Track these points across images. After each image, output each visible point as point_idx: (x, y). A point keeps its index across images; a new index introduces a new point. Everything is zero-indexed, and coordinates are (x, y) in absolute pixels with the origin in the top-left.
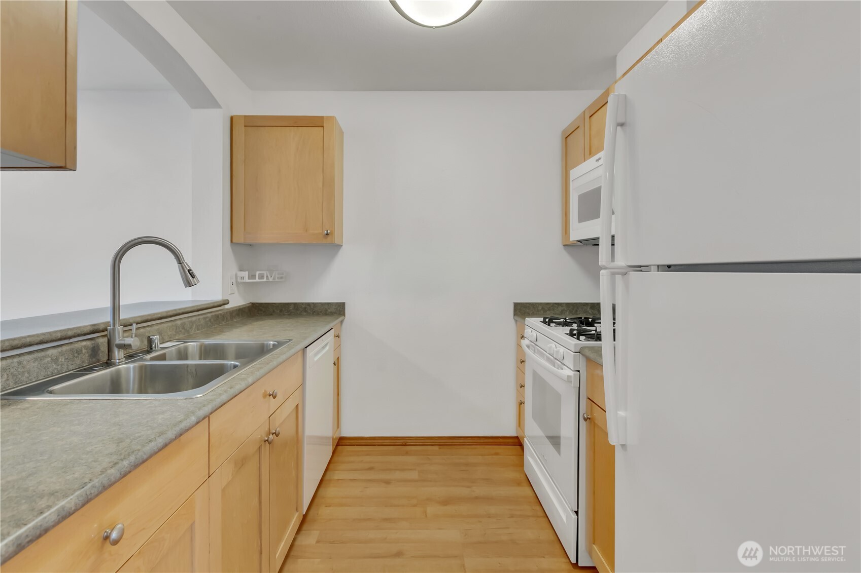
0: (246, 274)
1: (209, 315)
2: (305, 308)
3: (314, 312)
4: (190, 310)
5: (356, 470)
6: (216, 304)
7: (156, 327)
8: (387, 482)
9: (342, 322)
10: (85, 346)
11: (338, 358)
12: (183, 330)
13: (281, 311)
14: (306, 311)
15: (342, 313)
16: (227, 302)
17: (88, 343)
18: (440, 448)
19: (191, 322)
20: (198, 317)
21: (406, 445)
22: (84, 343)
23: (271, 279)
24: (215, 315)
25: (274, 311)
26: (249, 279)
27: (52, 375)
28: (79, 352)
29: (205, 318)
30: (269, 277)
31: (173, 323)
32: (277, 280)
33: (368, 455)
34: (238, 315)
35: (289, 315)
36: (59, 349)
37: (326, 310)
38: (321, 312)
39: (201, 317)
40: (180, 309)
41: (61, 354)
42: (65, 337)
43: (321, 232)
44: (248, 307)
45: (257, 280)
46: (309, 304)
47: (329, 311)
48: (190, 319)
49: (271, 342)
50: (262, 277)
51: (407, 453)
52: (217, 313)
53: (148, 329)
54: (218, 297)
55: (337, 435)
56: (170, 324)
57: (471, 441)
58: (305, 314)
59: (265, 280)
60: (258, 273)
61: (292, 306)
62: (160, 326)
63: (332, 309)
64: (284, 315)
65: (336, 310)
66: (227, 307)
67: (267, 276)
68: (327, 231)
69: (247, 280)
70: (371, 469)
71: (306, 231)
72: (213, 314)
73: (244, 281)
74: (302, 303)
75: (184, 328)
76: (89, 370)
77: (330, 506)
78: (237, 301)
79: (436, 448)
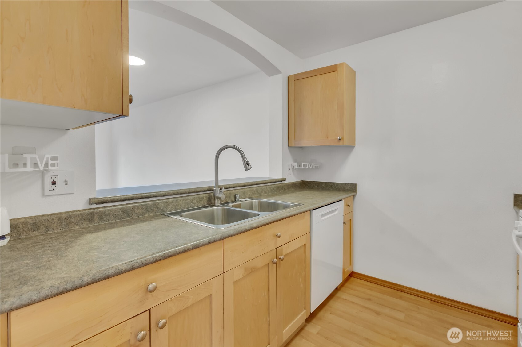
0: (296, 164)
1: (273, 186)
2: (332, 186)
3: (337, 188)
4: (261, 182)
5: (358, 297)
6: (277, 180)
7: (241, 190)
8: (378, 313)
9: (354, 196)
10: (205, 196)
11: (351, 219)
12: (257, 193)
13: (318, 186)
14: (332, 188)
15: (354, 190)
16: (284, 180)
17: (207, 195)
18: (431, 303)
19: (262, 189)
20: (266, 187)
21: (401, 291)
22: (205, 195)
23: (311, 168)
24: (277, 186)
25: (314, 186)
26: (298, 167)
27: (191, 207)
28: (202, 198)
29: (270, 187)
30: (310, 166)
31: (251, 189)
32: (314, 168)
33: (370, 289)
34: (293, 187)
35: (322, 189)
36: (194, 196)
37: (344, 188)
38: (341, 189)
39: (268, 187)
40: (255, 182)
41: (195, 199)
42: (196, 191)
43: (336, 138)
44: (300, 183)
45: (303, 168)
46: (333, 183)
47: (346, 188)
48: (261, 188)
49: (291, 204)
50: (305, 166)
51: (401, 298)
52: (278, 185)
53: (237, 191)
54: (280, 176)
55: (349, 269)
56: (249, 189)
57: (463, 306)
58: (331, 189)
59: (307, 168)
60: (303, 163)
61: (324, 184)
62: (243, 190)
63: (348, 188)
64: (319, 189)
65: (351, 189)
66: (285, 182)
67: (308, 166)
68: (340, 137)
69: (297, 167)
70: (369, 300)
71: (327, 138)
72: (276, 185)
73: (295, 168)
74: (330, 183)
75: (257, 192)
76: (204, 207)
77: (333, 314)
78: (292, 179)
79: (428, 302)
